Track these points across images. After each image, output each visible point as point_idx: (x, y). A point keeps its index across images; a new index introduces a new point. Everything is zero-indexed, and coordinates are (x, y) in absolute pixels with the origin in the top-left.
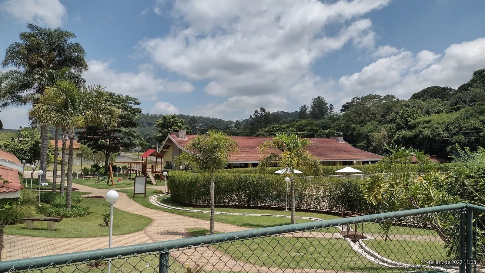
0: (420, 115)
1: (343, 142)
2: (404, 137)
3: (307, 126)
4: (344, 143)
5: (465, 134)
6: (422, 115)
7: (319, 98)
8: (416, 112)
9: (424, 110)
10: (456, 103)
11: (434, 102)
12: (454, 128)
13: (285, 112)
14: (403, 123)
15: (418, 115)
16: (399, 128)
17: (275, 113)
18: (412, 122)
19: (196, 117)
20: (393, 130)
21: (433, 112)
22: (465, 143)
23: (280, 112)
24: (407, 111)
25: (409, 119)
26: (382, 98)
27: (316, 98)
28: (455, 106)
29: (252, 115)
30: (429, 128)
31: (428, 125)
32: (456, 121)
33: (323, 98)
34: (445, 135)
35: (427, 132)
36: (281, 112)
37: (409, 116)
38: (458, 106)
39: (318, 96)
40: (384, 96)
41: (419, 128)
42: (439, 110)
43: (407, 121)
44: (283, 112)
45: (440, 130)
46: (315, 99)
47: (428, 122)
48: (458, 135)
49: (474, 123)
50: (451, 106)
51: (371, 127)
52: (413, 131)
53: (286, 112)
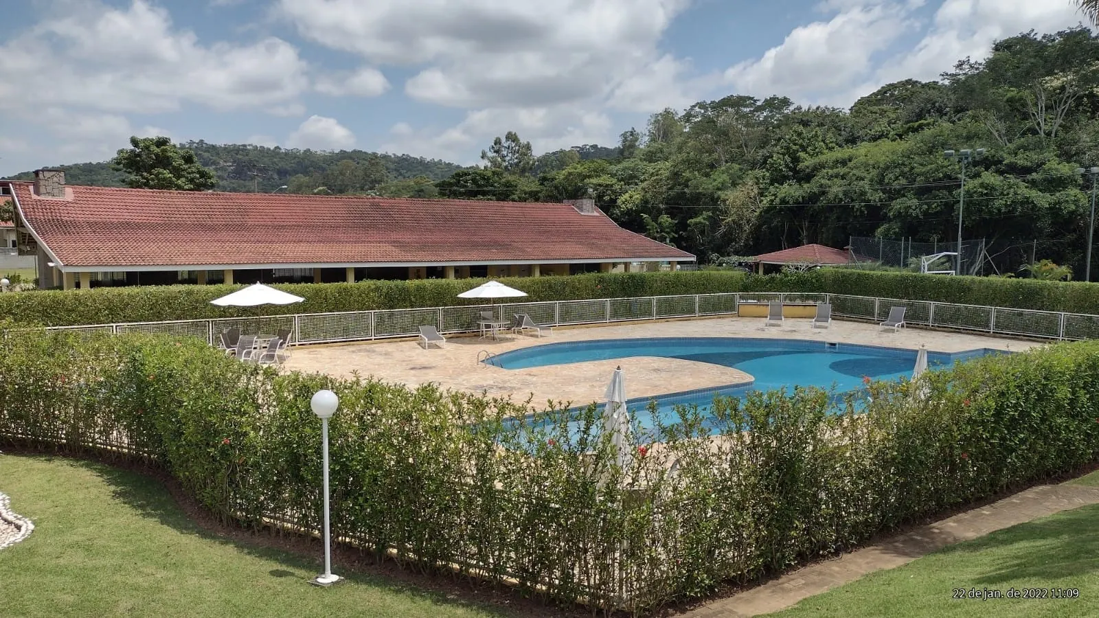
0: (830, 145)
1: (596, 214)
2: (783, 201)
3: (589, 177)
4: (598, 214)
5: (921, 192)
6: (834, 145)
7: (668, 113)
8: (820, 138)
9: (843, 133)
10: (920, 116)
11: (871, 112)
12: (897, 178)
13: (599, 147)
14: (787, 166)
15: (827, 145)
16: (778, 179)
17: (578, 149)
18: (807, 162)
19: (393, 156)
20: (762, 184)
21: (865, 138)
22: (917, 216)
23: (588, 147)
24: (799, 134)
25: (802, 154)
26: (759, 103)
27: (661, 114)
28: (917, 121)
29: (487, 150)
30: (843, 177)
31: (842, 171)
32: (905, 159)
33: (676, 113)
34: (876, 197)
35: (836, 189)
36: (591, 146)
37: (804, 149)
38: (922, 121)
39: (666, 109)
40: (766, 100)
41: (819, 180)
42: (880, 132)
43: (796, 160)
44: (595, 147)
45: (865, 185)
46: (657, 115)
47: (844, 163)
48: (904, 196)
49: (946, 163)
50: (907, 122)
51: (725, 177)
52: (806, 186)
53: (601, 148)
